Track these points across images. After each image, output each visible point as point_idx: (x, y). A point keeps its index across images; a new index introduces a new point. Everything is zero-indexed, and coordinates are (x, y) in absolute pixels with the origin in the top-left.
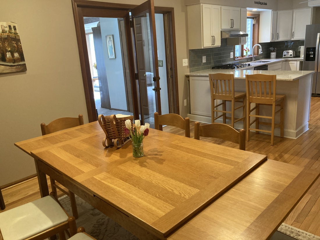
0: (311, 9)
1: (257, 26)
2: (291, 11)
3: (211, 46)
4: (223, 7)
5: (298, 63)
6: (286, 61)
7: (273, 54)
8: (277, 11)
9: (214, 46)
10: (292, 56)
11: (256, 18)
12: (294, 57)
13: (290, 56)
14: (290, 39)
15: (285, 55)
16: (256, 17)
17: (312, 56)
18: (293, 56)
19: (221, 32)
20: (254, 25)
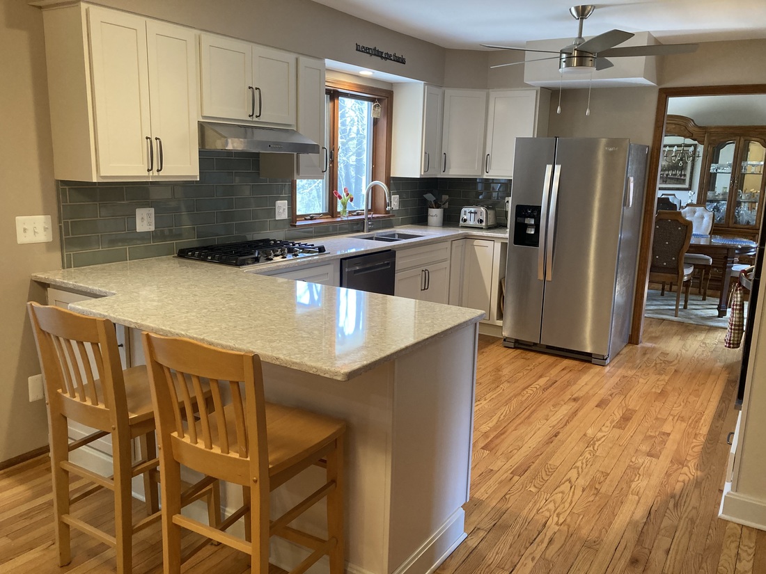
0: (535, 91)
1: (383, 124)
2: (481, 94)
3: (146, 173)
4: (208, 39)
5: (498, 246)
6: (466, 237)
7: (435, 214)
8: (443, 88)
9: (158, 176)
10: (484, 224)
11: (379, 100)
12: (489, 228)
13: (478, 225)
14: (480, 174)
15: (465, 220)
16: (382, 98)
17: (533, 232)
18: (487, 225)
19: (202, 126)
20: (376, 122)
